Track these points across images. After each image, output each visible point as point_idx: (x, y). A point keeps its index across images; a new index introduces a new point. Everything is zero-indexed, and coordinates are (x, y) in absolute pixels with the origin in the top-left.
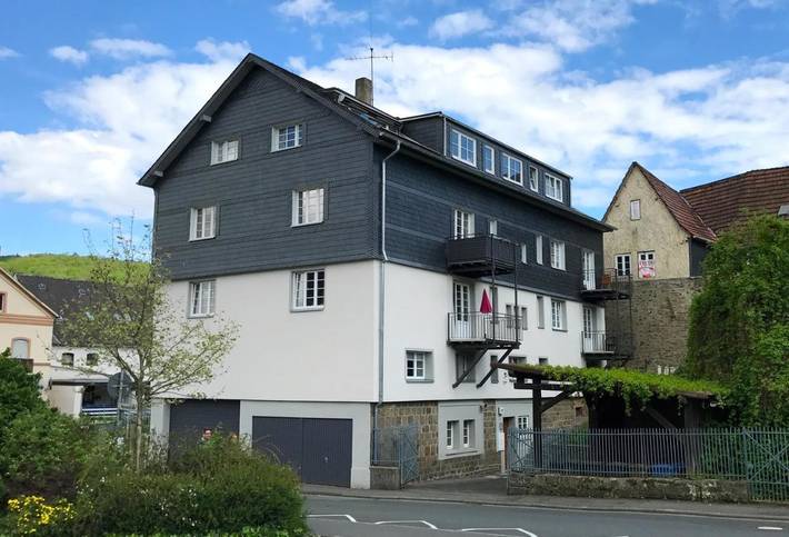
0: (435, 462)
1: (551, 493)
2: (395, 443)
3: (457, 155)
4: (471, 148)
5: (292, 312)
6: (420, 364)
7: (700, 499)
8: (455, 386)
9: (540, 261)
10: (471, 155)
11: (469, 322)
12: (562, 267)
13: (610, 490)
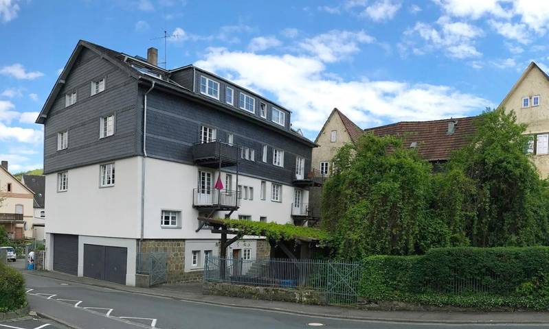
0: (182, 274)
1: (224, 295)
2: (154, 262)
3: (205, 92)
4: (216, 88)
5: (100, 188)
6: (173, 218)
7: (300, 302)
8: (197, 231)
9: (265, 160)
10: (216, 93)
11: (211, 195)
12: (281, 165)
13: (255, 294)
